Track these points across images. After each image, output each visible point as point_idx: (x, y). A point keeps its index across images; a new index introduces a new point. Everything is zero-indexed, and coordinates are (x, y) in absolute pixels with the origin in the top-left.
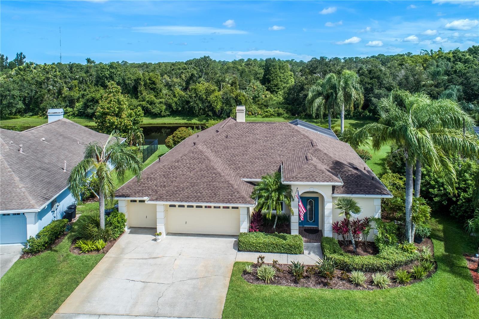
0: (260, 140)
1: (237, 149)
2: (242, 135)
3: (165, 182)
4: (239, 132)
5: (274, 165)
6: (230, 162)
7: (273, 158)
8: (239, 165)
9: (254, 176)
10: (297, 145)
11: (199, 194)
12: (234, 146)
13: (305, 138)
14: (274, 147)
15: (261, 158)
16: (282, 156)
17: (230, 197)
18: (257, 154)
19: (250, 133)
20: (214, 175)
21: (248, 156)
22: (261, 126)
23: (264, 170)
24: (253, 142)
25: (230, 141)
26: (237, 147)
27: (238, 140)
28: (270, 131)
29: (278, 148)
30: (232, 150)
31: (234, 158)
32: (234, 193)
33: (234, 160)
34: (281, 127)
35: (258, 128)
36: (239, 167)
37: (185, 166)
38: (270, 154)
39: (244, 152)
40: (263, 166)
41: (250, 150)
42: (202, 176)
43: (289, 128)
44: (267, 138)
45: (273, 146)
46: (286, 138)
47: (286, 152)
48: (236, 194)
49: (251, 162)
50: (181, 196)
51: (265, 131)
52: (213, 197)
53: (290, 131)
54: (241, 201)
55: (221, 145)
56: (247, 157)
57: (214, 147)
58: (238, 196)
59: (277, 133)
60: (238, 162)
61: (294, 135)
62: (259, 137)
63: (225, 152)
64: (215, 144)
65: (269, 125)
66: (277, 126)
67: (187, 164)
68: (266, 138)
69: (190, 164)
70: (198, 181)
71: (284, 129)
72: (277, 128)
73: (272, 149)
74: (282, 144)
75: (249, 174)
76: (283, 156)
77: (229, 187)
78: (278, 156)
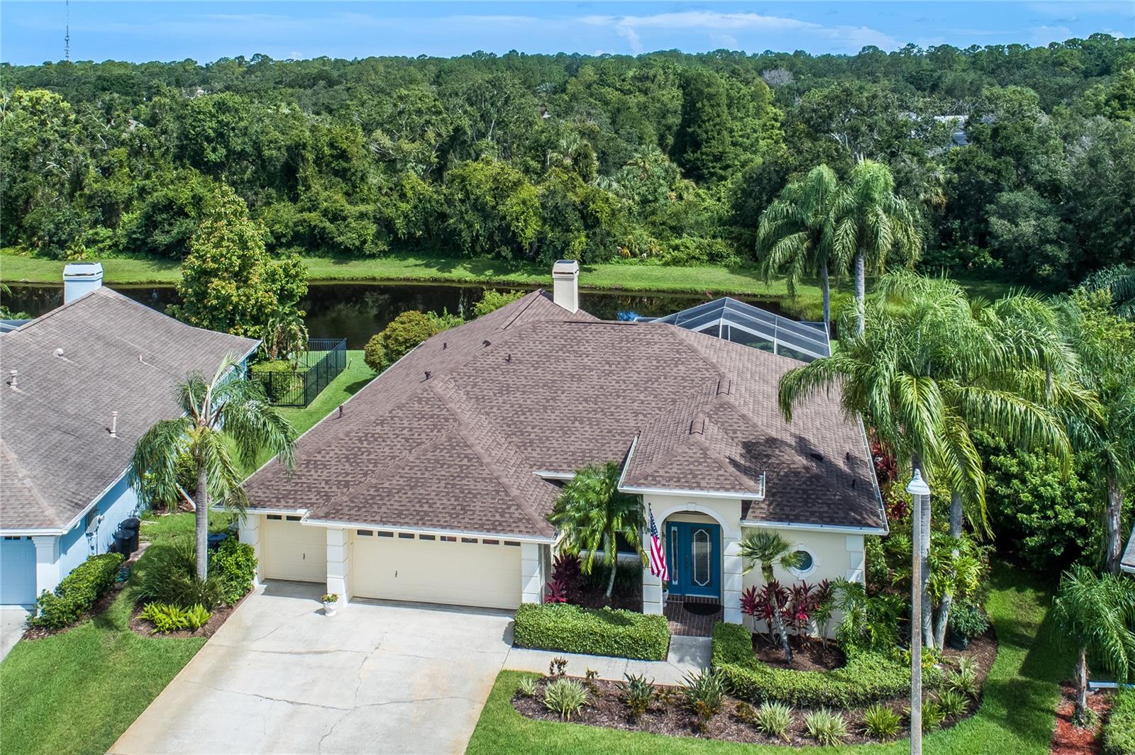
0: (591, 370)
1: (531, 393)
2: (549, 357)
3: (348, 474)
4: (540, 347)
5: (618, 437)
6: (509, 426)
7: (617, 421)
8: (533, 436)
9: (565, 466)
10: (684, 387)
11: (426, 508)
12: (525, 386)
13: (707, 369)
14: (624, 391)
15: (589, 419)
16: (641, 417)
17: (498, 517)
18: (580, 407)
19: (569, 352)
20: (465, 462)
21: (557, 412)
22: (600, 332)
23: (591, 451)
24: (573, 376)
25: (515, 370)
26: (533, 387)
27: (536, 369)
28: (621, 348)
29: (635, 394)
30: (518, 394)
31: (522, 418)
32: (509, 508)
33: (521, 422)
34: (649, 336)
35: (591, 337)
36: (531, 442)
37: (398, 436)
38: (612, 409)
39: (548, 401)
40: (590, 440)
41: (563, 397)
42: (437, 461)
43: (671, 340)
44: (610, 367)
45: (623, 387)
46: (657, 368)
47: (653, 404)
48: (513, 509)
49: (562, 428)
50: (384, 509)
51: (607, 347)
52: (458, 515)
53: (672, 350)
54: (522, 528)
55: (493, 381)
56: (553, 416)
57: (475, 385)
58: (516, 515)
59: (637, 353)
60: (529, 429)
61: (679, 359)
62: (589, 363)
63: (501, 400)
64: (477, 377)
65: (621, 331)
66: (639, 334)
67: (404, 429)
68: (607, 367)
69: (411, 430)
70: (427, 474)
71: (656, 343)
72: (641, 340)
73: (619, 396)
74: (647, 382)
75: (553, 459)
76: (645, 416)
77: (497, 492)
78: (630, 416)
